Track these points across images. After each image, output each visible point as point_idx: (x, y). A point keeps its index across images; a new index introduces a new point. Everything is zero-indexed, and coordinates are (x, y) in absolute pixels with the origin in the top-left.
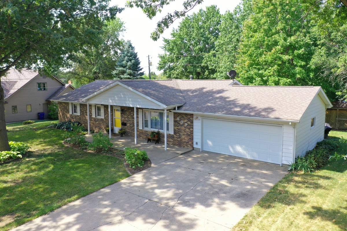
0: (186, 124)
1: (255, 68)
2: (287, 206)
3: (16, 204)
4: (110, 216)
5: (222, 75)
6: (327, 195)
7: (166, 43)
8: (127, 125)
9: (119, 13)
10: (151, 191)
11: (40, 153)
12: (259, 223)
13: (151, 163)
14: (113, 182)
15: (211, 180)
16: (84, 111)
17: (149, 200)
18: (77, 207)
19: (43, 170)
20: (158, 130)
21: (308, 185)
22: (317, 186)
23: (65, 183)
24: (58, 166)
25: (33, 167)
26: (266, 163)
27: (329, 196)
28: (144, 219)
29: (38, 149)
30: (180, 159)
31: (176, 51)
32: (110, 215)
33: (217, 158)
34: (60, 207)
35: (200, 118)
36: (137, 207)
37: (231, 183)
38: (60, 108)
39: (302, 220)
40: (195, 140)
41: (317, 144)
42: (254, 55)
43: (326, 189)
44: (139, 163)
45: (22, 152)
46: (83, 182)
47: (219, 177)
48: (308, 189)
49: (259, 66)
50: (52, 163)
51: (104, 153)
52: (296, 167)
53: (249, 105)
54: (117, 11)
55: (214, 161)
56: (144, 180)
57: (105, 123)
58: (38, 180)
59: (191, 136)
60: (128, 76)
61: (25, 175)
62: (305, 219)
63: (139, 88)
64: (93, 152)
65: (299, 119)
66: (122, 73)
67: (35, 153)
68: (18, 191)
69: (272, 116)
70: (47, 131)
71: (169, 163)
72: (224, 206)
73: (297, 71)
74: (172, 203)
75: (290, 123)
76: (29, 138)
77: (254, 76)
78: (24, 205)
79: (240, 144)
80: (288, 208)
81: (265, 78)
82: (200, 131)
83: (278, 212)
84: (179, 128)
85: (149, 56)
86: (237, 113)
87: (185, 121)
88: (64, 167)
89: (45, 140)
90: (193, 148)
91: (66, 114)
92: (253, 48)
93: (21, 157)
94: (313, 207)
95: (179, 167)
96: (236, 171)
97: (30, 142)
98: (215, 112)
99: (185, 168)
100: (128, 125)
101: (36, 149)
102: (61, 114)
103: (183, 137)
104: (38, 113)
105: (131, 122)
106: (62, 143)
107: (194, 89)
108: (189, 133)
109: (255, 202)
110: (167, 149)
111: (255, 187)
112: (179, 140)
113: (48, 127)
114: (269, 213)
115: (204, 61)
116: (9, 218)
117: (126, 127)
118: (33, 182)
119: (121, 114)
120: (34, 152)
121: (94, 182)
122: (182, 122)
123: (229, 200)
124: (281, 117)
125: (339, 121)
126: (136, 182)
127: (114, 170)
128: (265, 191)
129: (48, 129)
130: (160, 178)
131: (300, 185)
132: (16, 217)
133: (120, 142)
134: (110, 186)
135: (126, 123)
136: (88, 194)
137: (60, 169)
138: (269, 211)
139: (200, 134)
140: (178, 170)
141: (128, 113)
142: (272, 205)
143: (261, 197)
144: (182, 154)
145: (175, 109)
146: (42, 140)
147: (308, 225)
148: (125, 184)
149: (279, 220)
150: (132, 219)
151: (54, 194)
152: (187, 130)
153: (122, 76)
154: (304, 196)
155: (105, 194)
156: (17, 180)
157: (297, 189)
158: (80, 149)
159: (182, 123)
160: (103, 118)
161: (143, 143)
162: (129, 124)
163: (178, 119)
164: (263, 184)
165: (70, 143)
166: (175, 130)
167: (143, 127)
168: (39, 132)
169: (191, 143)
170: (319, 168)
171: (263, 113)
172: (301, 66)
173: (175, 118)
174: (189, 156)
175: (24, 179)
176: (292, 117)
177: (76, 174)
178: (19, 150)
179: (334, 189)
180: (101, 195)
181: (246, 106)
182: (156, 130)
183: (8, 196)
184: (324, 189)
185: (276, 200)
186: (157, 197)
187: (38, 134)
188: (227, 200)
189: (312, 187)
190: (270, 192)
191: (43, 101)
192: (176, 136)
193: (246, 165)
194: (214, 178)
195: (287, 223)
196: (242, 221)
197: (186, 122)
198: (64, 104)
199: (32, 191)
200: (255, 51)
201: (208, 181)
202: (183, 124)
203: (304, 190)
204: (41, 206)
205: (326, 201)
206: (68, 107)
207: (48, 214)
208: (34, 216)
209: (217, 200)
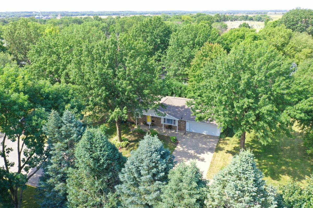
0: (183, 123)
10: (187, 151)
12: (217, 156)
13: (178, 141)
14: (173, 150)
20: (171, 124)
26: (211, 136)
27: (230, 146)
28: (192, 159)
30: (185, 137)
32: (183, 160)
33: (196, 135)
35: (189, 122)
37: (205, 146)
39: (225, 154)
40: (186, 129)
47: (202, 144)
52: (220, 137)
56: (182, 148)
57: (142, 120)
71: (183, 140)
72: (208, 153)
74: (195, 154)
80: (222, 152)
82: (189, 126)
83: (220, 153)
84: (180, 124)
90: (186, 131)
93: (129, 143)
94: (227, 150)
95: (187, 141)
96: (205, 141)
100: (155, 121)
103: (182, 127)
107: (181, 106)
108: (184, 126)
109: (214, 151)
111: (212, 146)
112: (180, 128)
117: (154, 123)
119: (151, 118)
123: (208, 151)
126: (180, 149)
128: (215, 147)
130: (186, 146)
131: (223, 144)
138: (217, 153)
140: (189, 143)
141: (155, 118)
143: (215, 149)
144: (183, 135)
155: (175, 154)
157: (222, 146)
160: (141, 118)
161: (166, 130)
163: (180, 121)
164: (214, 145)
166: (178, 125)
174: (186, 135)
184: (228, 144)
185: (218, 150)
186: (190, 153)
189: (225, 144)
193: (206, 138)
194: (200, 145)
195: (222, 155)
196: (213, 156)
205: (229, 148)
209: (205, 152)
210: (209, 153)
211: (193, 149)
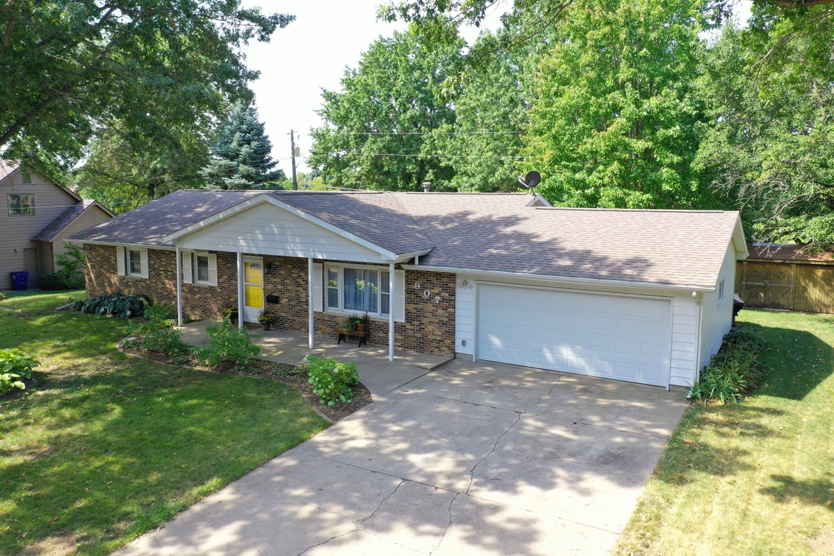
0: (438, 298)
1: (566, 167)
2: (718, 477)
3: (63, 508)
4: (326, 524)
5: (473, 180)
6: (789, 449)
7: (329, 102)
8: (282, 302)
9: (281, 26)
10: (399, 458)
11: (67, 376)
12: (675, 518)
13: (368, 393)
14: (295, 441)
15: (527, 428)
16: (161, 269)
17: (402, 479)
18: (229, 507)
19: (98, 419)
20: (365, 313)
21: (743, 430)
22: (763, 432)
23: (173, 448)
24: (133, 406)
25: (67, 413)
26: (632, 384)
27: (796, 452)
28: (413, 526)
29: (55, 367)
30: (432, 380)
31: (355, 121)
32: (323, 520)
33: (519, 376)
34: (184, 508)
35: (472, 283)
36: (381, 498)
37: (575, 432)
38: (90, 260)
39: (763, 506)
40: (459, 337)
41: (724, 339)
42: (566, 138)
43: (784, 437)
44: (344, 395)
45: (23, 374)
46: (219, 444)
47: (543, 421)
48: (747, 438)
49: (574, 164)
50: (114, 401)
51: (239, 370)
52: (704, 391)
53: (589, 252)
54: (277, 23)
55: (514, 384)
56: (372, 435)
57: (219, 298)
58: (98, 446)
59: (449, 326)
60: (243, 181)
61: (53, 434)
62: (768, 504)
63: (321, 211)
64: (210, 370)
65: (714, 284)
66: (226, 173)
67: (53, 377)
68: (54, 474)
69: (651, 276)
70: (59, 320)
71: (411, 392)
72: (583, 485)
73: (665, 175)
74: (461, 485)
75: (694, 294)
76: (19, 337)
77: (566, 186)
78: (86, 508)
79: (571, 343)
80: (723, 482)
81: (589, 191)
82: (473, 314)
83: (705, 490)
84: (419, 306)
85: (292, 134)
86: (565, 271)
87: (436, 290)
88: (152, 409)
89: (67, 343)
90: (455, 354)
91: (108, 275)
92: (562, 122)
93: (24, 388)
94: (774, 477)
95: (441, 399)
96: (575, 406)
97: (28, 348)
98: (513, 269)
99: (456, 402)
100: (284, 301)
101: (52, 368)
102: (92, 275)
103: (430, 328)
104: (12, 274)
105: (293, 294)
106: (115, 349)
107: (444, 214)
108: (446, 319)
109: (648, 473)
110: (395, 357)
111: (632, 440)
112: (418, 335)
113: (59, 310)
114: (689, 496)
115: (425, 147)
116: (60, 542)
117: (279, 306)
118: (84, 450)
119: (266, 274)
120: (50, 374)
121: (247, 442)
122: (427, 293)
123: (589, 470)
124: (672, 280)
125: (748, 287)
126: (353, 439)
127: (285, 411)
128: (659, 446)
129: (58, 313)
130: (407, 427)
131: (726, 430)
132: (78, 541)
133: (270, 344)
134: (290, 451)
135: (277, 297)
136: (244, 474)
137: (143, 414)
138: (684, 490)
139: (473, 321)
140: (443, 408)
141: (283, 272)
142: (687, 476)
143: (656, 461)
144: (433, 369)
145: (412, 261)
146: (58, 343)
147: (779, 515)
148: (326, 444)
149: (717, 511)
150: (383, 529)
151: (154, 477)
152: (440, 311)
153: (227, 181)
154: (745, 453)
155: (286, 471)
156: (35, 448)
157: (724, 440)
158: (173, 363)
159: (426, 295)
160: (215, 284)
161: (328, 344)
162: (287, 300)
163: (417, 286)
164: (647, 432)
165: (138, 350)
166: (408, 313)
167: (324, 307)
168: (39, 321)
169: (450, 342)
170: (750, 391)
171: (628, 272)
172: (671, 166)
173: (408, 283)
174: (451, 373)
175: (55, 443)
176: (698, 280)
177: (192, 424)
178: (13, 370)
179: (799, 436)
180: (278, 474)
181: (584, 256)
182: (360, 314)
183: (30, 489)
184: (778, 436)
185: (691, 465)
186: (420, 472)
187: (38, 327)
188: (583, 470)
189: (753, 435)
190: (670, 450)
191: (23, 242)
192: (412, 327)
193: (590, 390)
194: (532, 423)
196: (638, 515)
197: (437, 292)
198: (102, 251)
199: (93, 472)
200: (567, 127)
201: (521, 429)
202: (431, 298)
203: (738, 440)
204: (132, 507)
205: (796, 463)
206: (113, 258)
207: (161, 528)
208: (126, 533)
209: (561, 472)
210: (594, 481)
211: (460, 449)
